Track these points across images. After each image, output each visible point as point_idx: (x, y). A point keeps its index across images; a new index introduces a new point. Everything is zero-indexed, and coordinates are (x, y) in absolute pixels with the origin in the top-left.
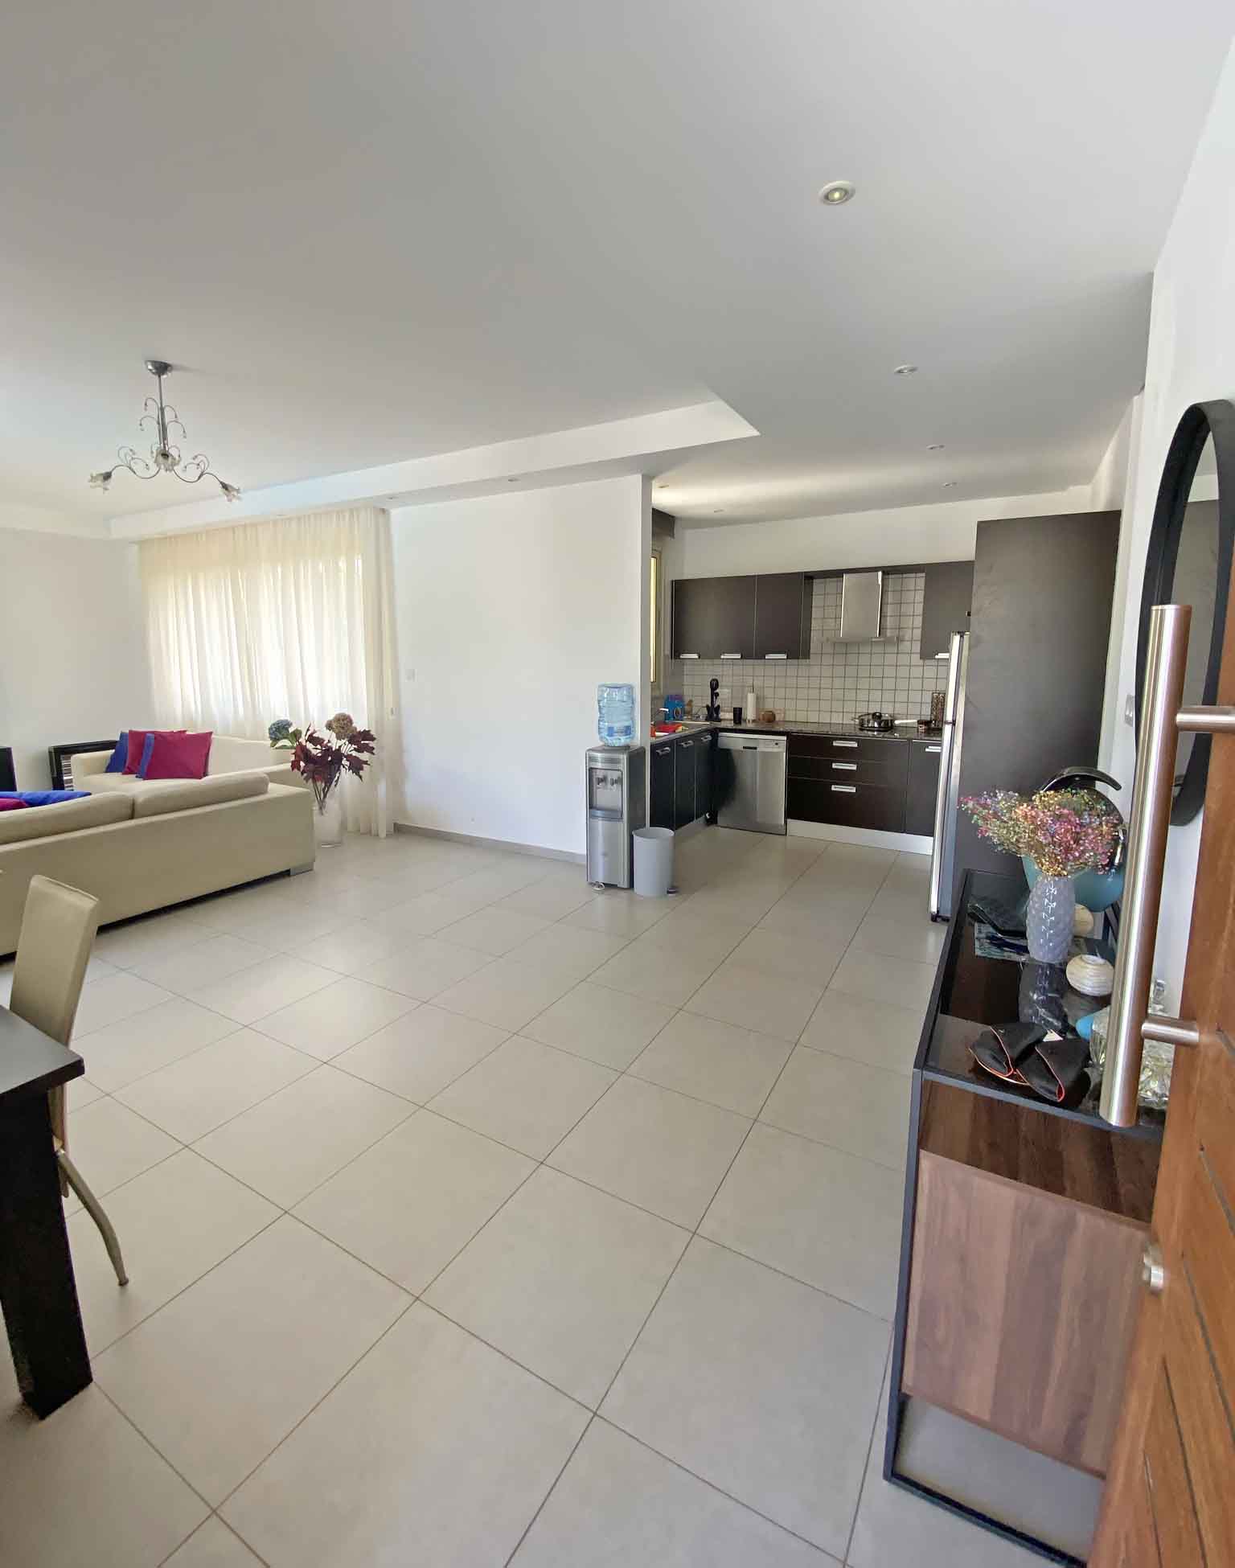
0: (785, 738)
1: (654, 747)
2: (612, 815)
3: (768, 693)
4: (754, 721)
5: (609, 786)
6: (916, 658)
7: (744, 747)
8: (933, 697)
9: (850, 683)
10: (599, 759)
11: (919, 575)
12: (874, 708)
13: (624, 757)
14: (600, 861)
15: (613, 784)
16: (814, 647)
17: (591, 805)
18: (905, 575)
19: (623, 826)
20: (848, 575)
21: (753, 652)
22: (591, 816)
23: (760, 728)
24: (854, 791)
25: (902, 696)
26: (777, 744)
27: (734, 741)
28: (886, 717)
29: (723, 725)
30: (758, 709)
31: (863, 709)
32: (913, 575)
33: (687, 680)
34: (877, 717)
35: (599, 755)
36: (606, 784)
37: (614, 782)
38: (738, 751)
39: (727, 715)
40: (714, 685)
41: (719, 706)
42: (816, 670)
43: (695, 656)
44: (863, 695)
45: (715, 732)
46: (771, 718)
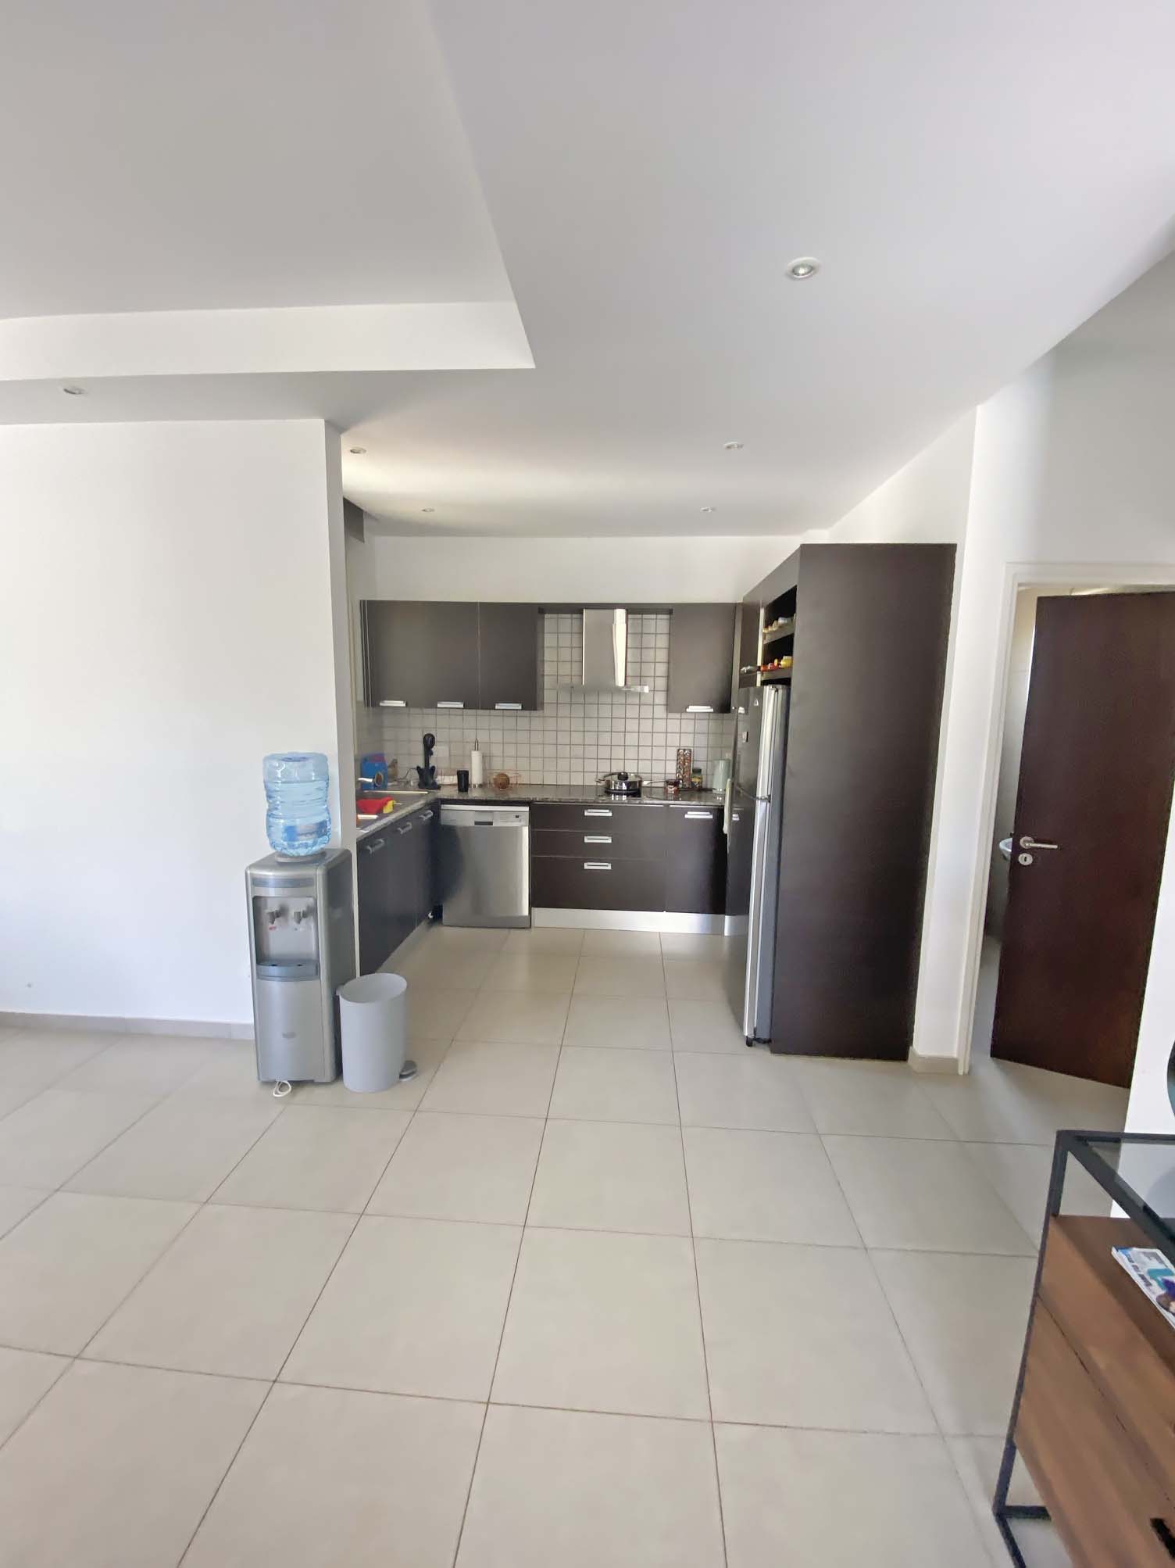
0: (527, 809)
1: (362, 844)
2: (299, 967)
3: (496, 750)
4: (480, 786)
5: (293, 923)
6: (660, 711)
7: (476, 823)
8: (678, 755)
9: (590, 738)
10: (272, 882)
11: (660, 616)
12: (617, 767)
13: (318, 873)
14: (279, 1045)
15: (299, 922)
16: (548, 696)
17: (261, 957)
18: (645, 616)
19: (322, 985)
20: (588, 611)
21: (479, 700)
22: (259, 976)
23: (491, 796)
24: (609, 868)
25: (645, 753)
26: (517, 817)
27: (462, 816)
28: (632, 778)
29: (443, 793)
30: (485, 770)
31: (605, 768)
32: (654, 616)
33: (388, 734)
34: (623, 777)
35: (270, 874)
36: (287, 920)
37: (301, 917)
38: (466, 829)
39: (447, 781)
40: (429, 743)
41: (433, 768)
42: (551, 724)
43: (401, 704)
44: (604, 752)
45: (436, 806)
46: (504, 783)
